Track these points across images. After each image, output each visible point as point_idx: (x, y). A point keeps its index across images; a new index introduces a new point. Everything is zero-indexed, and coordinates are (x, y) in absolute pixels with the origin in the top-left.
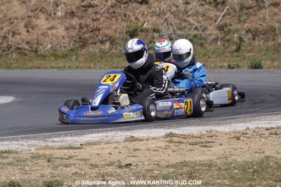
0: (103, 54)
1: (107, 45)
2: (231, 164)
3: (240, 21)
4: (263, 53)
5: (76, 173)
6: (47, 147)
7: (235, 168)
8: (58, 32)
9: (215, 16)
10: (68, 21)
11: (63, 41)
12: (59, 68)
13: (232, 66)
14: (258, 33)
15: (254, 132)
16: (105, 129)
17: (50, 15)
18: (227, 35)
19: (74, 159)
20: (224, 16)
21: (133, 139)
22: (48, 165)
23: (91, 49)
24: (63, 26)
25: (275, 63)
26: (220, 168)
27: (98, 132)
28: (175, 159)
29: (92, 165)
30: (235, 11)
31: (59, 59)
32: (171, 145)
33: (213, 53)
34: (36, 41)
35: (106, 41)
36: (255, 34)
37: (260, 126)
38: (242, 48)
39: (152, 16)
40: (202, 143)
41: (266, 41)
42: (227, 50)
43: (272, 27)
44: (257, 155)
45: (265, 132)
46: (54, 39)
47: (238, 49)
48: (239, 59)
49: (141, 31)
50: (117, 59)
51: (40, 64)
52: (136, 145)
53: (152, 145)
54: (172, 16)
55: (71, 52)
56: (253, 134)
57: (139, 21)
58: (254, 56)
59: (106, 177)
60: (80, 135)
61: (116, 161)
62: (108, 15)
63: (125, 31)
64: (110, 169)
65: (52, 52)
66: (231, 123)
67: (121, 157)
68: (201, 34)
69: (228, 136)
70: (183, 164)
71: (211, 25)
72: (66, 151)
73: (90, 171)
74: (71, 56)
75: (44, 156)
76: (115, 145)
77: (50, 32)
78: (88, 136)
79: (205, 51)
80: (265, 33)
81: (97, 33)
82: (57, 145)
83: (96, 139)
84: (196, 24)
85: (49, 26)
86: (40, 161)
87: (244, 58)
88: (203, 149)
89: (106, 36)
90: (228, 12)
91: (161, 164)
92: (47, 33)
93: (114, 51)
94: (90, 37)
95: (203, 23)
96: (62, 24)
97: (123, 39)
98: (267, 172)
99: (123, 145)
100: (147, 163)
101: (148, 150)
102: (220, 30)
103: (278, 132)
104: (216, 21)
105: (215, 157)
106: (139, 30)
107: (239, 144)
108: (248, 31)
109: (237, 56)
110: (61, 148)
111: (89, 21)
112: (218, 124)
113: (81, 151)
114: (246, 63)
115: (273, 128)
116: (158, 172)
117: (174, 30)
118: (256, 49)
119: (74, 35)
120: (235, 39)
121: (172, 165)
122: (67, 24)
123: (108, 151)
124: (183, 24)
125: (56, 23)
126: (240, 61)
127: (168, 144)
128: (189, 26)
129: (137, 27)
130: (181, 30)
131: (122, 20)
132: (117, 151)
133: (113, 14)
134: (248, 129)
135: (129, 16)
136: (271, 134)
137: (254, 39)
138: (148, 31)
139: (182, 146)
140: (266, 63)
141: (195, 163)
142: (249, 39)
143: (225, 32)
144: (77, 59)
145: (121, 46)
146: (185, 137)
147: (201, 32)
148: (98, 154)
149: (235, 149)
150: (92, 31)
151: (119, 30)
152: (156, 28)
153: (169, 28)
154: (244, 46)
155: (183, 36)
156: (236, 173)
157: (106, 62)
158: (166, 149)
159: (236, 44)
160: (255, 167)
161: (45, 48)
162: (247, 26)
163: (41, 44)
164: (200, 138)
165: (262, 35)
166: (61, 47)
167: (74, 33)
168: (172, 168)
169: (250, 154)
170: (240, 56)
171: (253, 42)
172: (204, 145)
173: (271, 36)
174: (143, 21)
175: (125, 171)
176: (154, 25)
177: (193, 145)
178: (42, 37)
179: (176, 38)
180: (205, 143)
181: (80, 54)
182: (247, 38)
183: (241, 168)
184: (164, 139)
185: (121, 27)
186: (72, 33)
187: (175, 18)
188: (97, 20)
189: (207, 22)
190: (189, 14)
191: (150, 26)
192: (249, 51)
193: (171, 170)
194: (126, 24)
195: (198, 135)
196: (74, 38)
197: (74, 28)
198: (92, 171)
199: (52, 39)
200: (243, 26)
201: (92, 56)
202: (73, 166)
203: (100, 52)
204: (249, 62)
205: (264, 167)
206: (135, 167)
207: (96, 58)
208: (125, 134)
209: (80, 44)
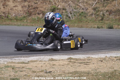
0: (39, 20)
1: (41, 15)
2: (98, 73)
3: (103, 6)
4: (114, 21)
5: (25, 75)
6: (12, 62)
7: (100, 75)
8: (18, 8)
9: (92, 3)
10: (23, 3)
11: (21, 13)
12: (18, 25)
13: (99, 27)
14: (112, 12)
16: (39, 55)
17: (15, 0)
18: (97, 12)
19: (25, 68)
20: (96, 3)
21: (52, 60)
22: (13, 71)
23: (33, 17)
24: (20, 6)
25: (119, 27)
26: (93, 75)
27: (36, 56)
28: (72, 70)
29: (33, 71)
30: (101, 1)
31: (18, 21)
32: (70, 63)
33: (90, 21)
34: (8, 12)
35: (41, 13)
36: (110, 12)
37: (112, 56)
38: (104, 19)
39: (62, 2)
40: (85, 63)
41: (115, 16)
42: (97, 19)
43: (118, 9)
44: (110, 69)
45: (114, 58)
46: (16, 11)
48: (102, 24)
49: (57, 9)
51: (9, 23)
52: (54, 62)
53: (61, 63)
54: (72, 3)
55: (24, 18)
56: (109, 59)
57: (56, 4)
58: (109, 23)
60: (28, 57)
61: (44, 70)
62: (42, 1)
63: (49, 9)
65: (15, 18)
66: (98, 54)
67: (47, 68)
68: (85, 12)
69: (97, 60)
70: (76, 72)
71: (90, 7)
72: (21, 64)
73: (32, 74)
74: (24, 20)
75: (11, 66)
76: (44, 62)
77: (14, 8)
78: (31, 58)
79: (86, 20)
80: (115, 12)
81: (36, 9)
82: (17, 61)
83: (35, 59)
84: (83, 7)
85: (14, 5)
86: (9, 69)
87: (105, 24)
88: (85, 65)
89: (41, 11)
90: (98, 2)
91: (65, 72)
92: (13, 8)
94: (33, 11)
95: (86, 6)
96: (20, 4)
98: (115, 77)
100: (59, 71)
101: (59, 65)
102: (94, 10)
104: (92, 6)
105: (91, 70)
106: (56, 9)
107: (102, 64)
108: (107, 11)
110: (19, 63)
111: (33, 4)
112: (92, 54)
113: (28, 64)
115: (118, 57)
116: (64, 76)
117: (72, 9)
118: (111, 19)
119: (26, 10)
120: (101, 14)
121: (71, 73)
122: (22, 5)
123: (41, 65)
124: (77, 7)
125: (17, 4)
126: (103, 25)
127: (69, 63)
128: (80, 8)
129: (55, 7)
130: (76, 9)
131: (49, 4)
132: (45, 65)
133: (44, 1)
134: (106, 57)
135: (52, 2)
136: (117, 59)
137: (110, 15)
138: (60, 9)
139: (75, 64)
140: (115, 26)
141: (81, 72)
142: (108, 15)
143: (96, 11)
144: (27, 21)
146: (77, 59)
147: (85, 11)
148: (36, 66)
149: (100, 66)
150: (34, 9)
151: (47, 9)
152: (64, 8)
153: (70, 8)
154: (105, 18)
155: (77, 12)
156: (101, 78)
157: (40, 23)
158: (68, 65)
159: (101, 17)
160: (110, 75)
161: (12, 16)
162: (107, 9)
163: (10, 14)
164: (84, 60)
165: (114, 13)
166: (19, 15)
167: (26, 9)
168: (71, 74)
169: (107, 69)
170: (103, 23)
171: (109, 16)
172: (86, 64)
173: (118, 14)
174: (58, 5)
175: (49, 75)
176: (63, 7)
177: (81, 63)
178: (11, 10)
179: (73, 13)
180: (86, 63)
181: (28, 19)
182: (106, 14)
183: (103, 75)
184: (67, 60)
185: (48, 7)
186: (25, 9)
187: (73, 4)
188: (37, 3)
189: (88, 6)
190: (80, 2)
191: (62, 7)
192: (107, 20)
193: (70, 75)
194: (50, 6)
195: (83, 59)
196: (25, 12)
197: (26, 7)
198: (33, 74)
199: (15, 12)
200: (105, 8)
201: (33, 20)
202: (24, 71)
203: (37, 18)
204: (107, 26)
205: (113, 75)
206: (53, 73)
207: (35, 21)
208: (49, 57)
209: (28, 14)
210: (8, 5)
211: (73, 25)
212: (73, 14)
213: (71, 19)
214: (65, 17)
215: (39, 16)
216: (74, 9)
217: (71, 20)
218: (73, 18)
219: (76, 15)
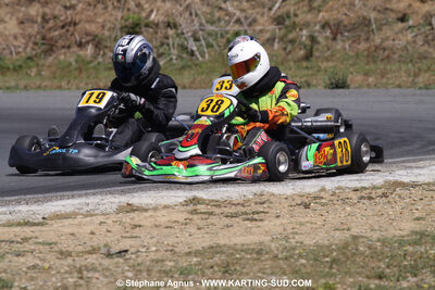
0: (82, 65)
1: (90, 50)
2: (294, 249)
3: (311, 9)
4: (351, 62)
5: (34, 267)
7: (300, 256)
8: (5, 28)
10: (23, 9)
11: (15, 43)
12: (8, 88)
14: (341, 27)
15: (334, 194)
16: (84, 192)
18: (291, 32)
19: (31, 241)
21: (131, 208)
23: (62, 57)
24: (14, 18)
25: (370, 80)
26: (276, 256)
27: (73, 197)
28: (201, 241)
29: (61, 253)
31: (9, 74)
32: (195, 217)
35: (88, 42)
36: (336, 30)
37: (343, 184)
38: (316, 54)
39: (164, 1)
40: (246, 213)
41: (354, 42)
42: (290, 57)
43: (364, 18)
44: (338, 233)
45: (351, 195)
47: (308, 56)
48: (310, 72)
49: (147, 25)
52: (137, 217)
53: (163, 218)
54: (197, 1)
55: (29, 61)
56: (333, 198)
57: (143, 9)
58: (335, 67)
59: (85, 272)
60: (43, 202)
61: (102, 245)
63: (118, 26)
64: (92, 259)
67: (111, 239)
68: (246, 31)
69: (290, 202)
70: (215, 250)
71: (263, 15)
72: (18, 229)
73: (58, 262)
74: (30, 68)
76: (101, 219)
78: (55, 203)
80: (353, 28)
81: (71, 29)
82: (4, 218)
83: (69, 210)
84: (238, 13)
87: (319, 71)
88: (248, 224)
89: (87, 34)
91: (177, 250)
93: (100, 59)
94: (61, 36)
95: (250, 12)
96: (12, 14)
97: (115, 40)
98: (354, 262)
99: (113, 218)
100: (154, 249)
101: (156, 226)
102: (278, 24)
103: (373, 195)
104: (270, 9)
105: (269, 238)
106: (143, 24)
107: (309, 216)
108: (325, 25)
109: (307, 68)
110: (9, 224)
111: (58, 10)
113: (44, 228)
114: (323, 79)
115: (365, 188)
116: (172, 264)
117: (201, 24)
118: (338, 55)
119: (34, 33)
120: (304, 38)
121: (196, 252)
122: (21, 15)
123: (88, 229)
124: (217, 14)
125: (2, 12)
126: (312, 75)
127: (190, 216)
128: (227, 18)
129: (140, 19)
130: (212, 23)
131: (115, 8)
132: (104, 228)
134: (323, 189)
135: (126, 1)
136: (362, 197)
137: (334, 39)
138: (157, 25)
139: (213, 219)
140: (355, 79)
141: (235, 249)
143: (286, 27)
144: (39, 74)
146: (217, 204)
147: (246, 28)
148: (72, 234)
149: (301, 224)
150: (63, 27)
151: (109, 25)
152: (171, 20)
153: (193, 21)
154: (317, 49)
155: (216, 34)
156: (303, 265)
157: (88, 77)
158: (186, 224)
159: (305, 46)
160: (335, 254)
162: (323, 17)
164: (243, 205)
165: (348, 31)
166: (11, 53)
167: (33, 29)
168: (196, 256)
169: (327, 232)
170: (311, 68)
171: (334, 43)
172: (249, 217)
173: (363, 34)
174: (149, 10)
175: (117, 263)
176: (168, 15)
177: (232, 217)
179: (204, 39)
180: (251, 213)
181: (43, 65)
182: (323, 37)
183: (311, 256)
184: (183, 208)
185: (112, 19)
186: (30, 30)
187: (203, 5)
188: (72, 7)
189: (257, 10)
191: (161, 18)
192: (327, 59)
193: (195, 259)
194: (120, 15)
195: (241, 201)
196: (33, 39)
197: (33, 21)
198: (62, 262)
200: (318, 16)
201: (63, 69)
202: (29, 254)
203: (77, 62)
204: (327, 78)
205: (348, 253)
206: (133, 256)
207: (70, 71)
208: (117, 200)
209: (43, 47)
211: (207, 80)
212: (203, 42)
213: (197, 59)
214: (174, 52)
215: (81, 53)
216: (207, 22)
217: (197, 62)
218: (203, 56)
219: (214, 43)
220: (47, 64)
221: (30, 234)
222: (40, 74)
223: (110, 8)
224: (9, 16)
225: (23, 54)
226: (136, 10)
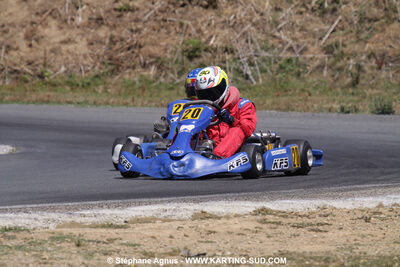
0: (146, 85)
1: (153, 71)
2: (359, 258)
3: (359, 40)
4: (394, 91)
5: (121, 265)
6: (73, 224)
7: (365, 265)
8: (76, 49)
9: (321, 30)
10: (92, 31)
11: (85, 62)
12: (79, 103)
13: (346, 109)
14: (387, 59)
15: (391, 210)
16: (160, 199)
17: (66, 21)
18: (339, 61)
19: (116, 242)
20: (334, 31)
21: (204, 216)
22: (78, 252)
23: (127, 77)
24: (84, 39)
26: (343, 265)
27: (150, 203)
28: (272, 248)
29: (145, 254)
30: (351, 23)
31: (78, 90)
32: (265, 226)
33: (316, 88)
34: (41, 61)
35: (151, 64)
36: (382, 60)
37: (398, 202)
38: (362, 81)
39: (223, 28)
40: (311, 225)
41: (397, 72)
42: (338, 84)
44: (397, 246)
46: (71, 58)
47: (355, 83)
48: (356, 98)
50: (167, 93)
51: (49, 96)
52: (212, 224)
53: (235, 225)
54: (253, 28)
55: (96, 79)
56: (391, 213)
57: (203, 35)
58: (379, 94)
60: (123, 207)
61: (181, 248)
62: (154, 24)
63: (179, 50)
65: (67, 79)
66: (353, 196)
67: (188, 242)
68: (297, 59)
69: (352, 215)
71: (313, 44)
72: (103, 231)
74: (97, 85)
75: (71, 237)
76: (179, 224)
77: (64, 48)
78: (135, 208)
79: (303, 84)
80: (397, 59)
81: (136, 51)
82: (90, 220)
83: (149, 215)
84: (291, 42)
85: (63, 38)
86: (65, 244)
87: (364, 97)
89: (150, 56)
90: (340, 26)
91: (251, 255)
92: (60, 48)
93: (162, 80)
94: (126, 57)
95: (301, 41)
96: (83, 35)
97: (176, 62)
99: (190, 224)
100: (229, 253)
101: (229, 232)
102: (327, 53)
104: (321, 39)
105: (335, 248)
106: (203, 48)
107: (369, 229)
108: (371, 55)
109: (353, 94)
110: (95, 226)
111: (125, 33)
112: (334, 198)
113: (127, 231)
114: (368, 105)
117: (256, 51)
118: (382, 84)
119: (102, 53)
120: (351, 67)
122: (90, 37)
123: (168, 233)
124: (271, 42)
125: (73, 33)
126: (358, 101)
127: (261, 225)
128: (280, 46)
129: (200, 43)
130: (267, 50)
131: (177, 33)
132: (182, 233)
133: (162, 23)
134: (381, 205)
135: (187, 26)
137: (379, 68)
138: (215, 50)
139: (280, 229)
140: (398, 106)
141: (304, 256)
142: (372, 68)
143: (335, 56)
144: (105, 90)
145: (173, 72)
146: (284, 215)
147: (298, 55)
148: (153, 237)
149: (363, 236)
150: (129, 49)
151: (171, 49)
152: (228, 46)
153: (248, 48)
154: (363, 77)
155: (270, 60)
158: (256, 232)
159: (352, 75)
161: (55, 72)
162: (370, 48)
163: (49, 66)
164: (308, 217)
165: (392, 62)
166: (81, 71)
167: (101, 50)
169: (387, 244)
170: (358, 94)
171: (379, 72)
172: (315, 228)
174: (208, 36)
176: (226, 41)
177: (298, 227)
178: (53, 54)
179: (259, 64)
180: (316, 225)
181: (109, 83)
182: (369, 66)
184: (253, 217)
185: (174, 43)
186: (98, 51)
187: (258, 32)
188: (138, 31)
189: (308, 39)
190: (280, 26)
191: (220, 44)
192: (372, 87)
194: (182, 39)
195: (306, 212)
196: (101, 59)
197: (101, 43)
199: (67, 58)
200: (363, 48)
201: (127, 87)
202: (116, 254)
203: (140, 81)
204: (373, 104)
207: (134, 90)
208: (192, 208)
209: (111, 67)
210: (42, 37)
212: (257, 68)
213: (252, 83)
214: (231, 75)
215: (145, 73)
216: (262, 48)
217: (251, 86)
218: (257, 80)
219: (268, 68)
220: (113, 82)
221: (115, 236)
222: (106, 92)
223: (173, 33)
224: (79, 37)
225: (91, 72)
226: (197, 35)
